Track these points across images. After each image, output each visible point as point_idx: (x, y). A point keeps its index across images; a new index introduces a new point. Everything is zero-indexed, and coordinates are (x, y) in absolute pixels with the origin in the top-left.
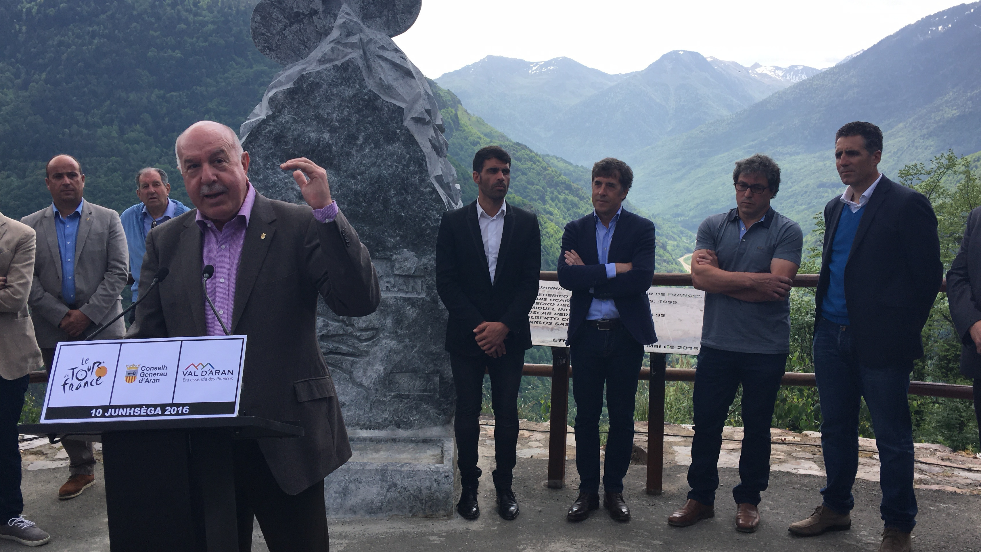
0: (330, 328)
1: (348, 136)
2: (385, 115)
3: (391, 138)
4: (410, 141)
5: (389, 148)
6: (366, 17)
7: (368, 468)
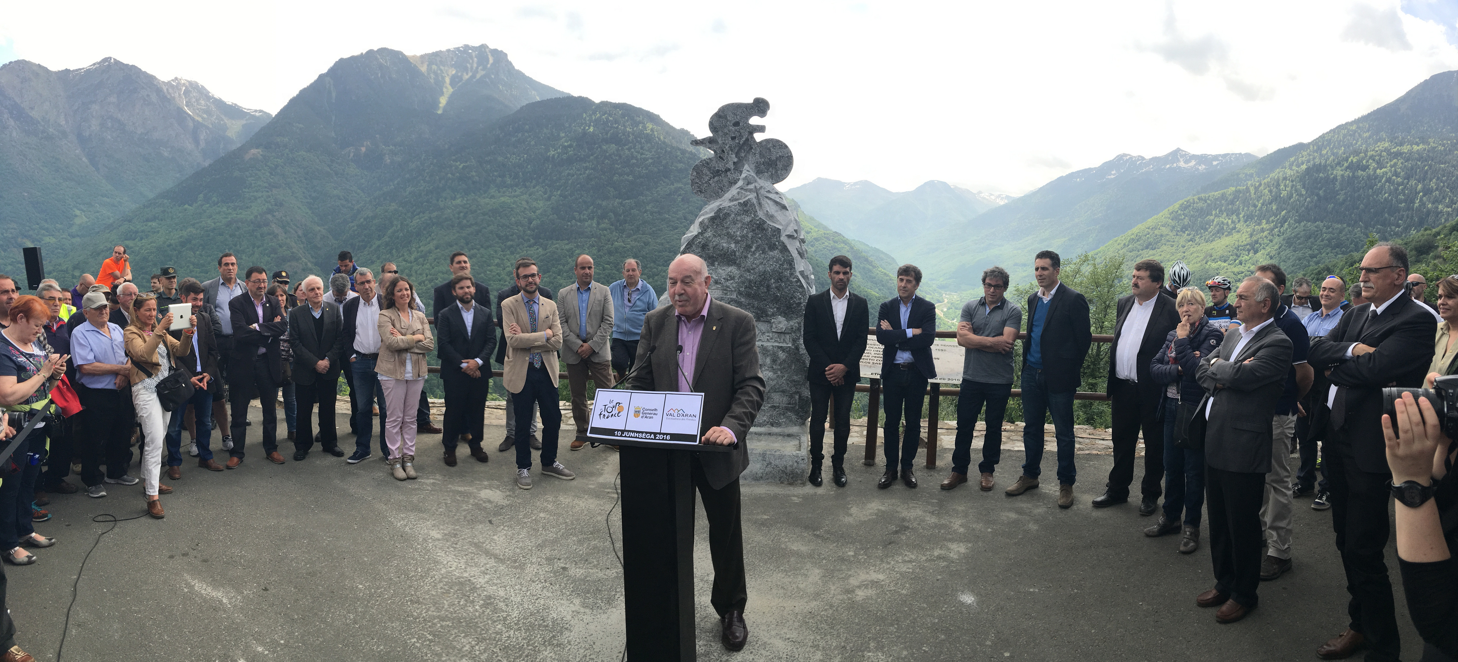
1: (746, 246)
2: (769, 233)
3: (772, 247)
4: (785, 249)
5: (771, 253)
6: (759, 172)
7: (754, 452)
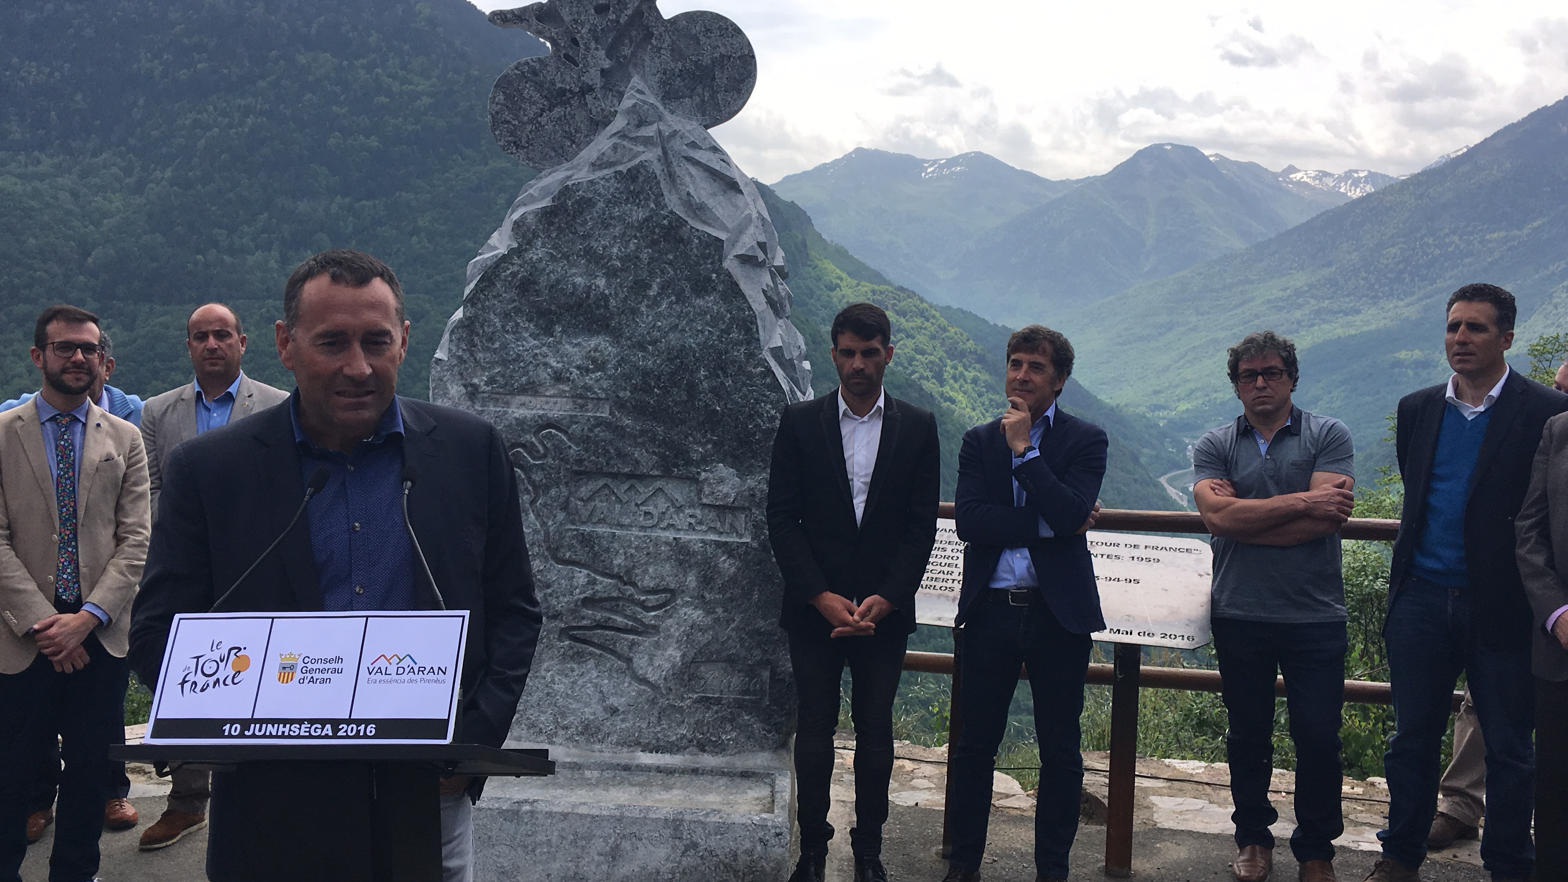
0: (599, 587)
1: (635, 283)
2: (695, 250)
3: (702, 287)
4: (733, 292)
5: (699, 302)
6: (669, 96)
7: (652, 815)
